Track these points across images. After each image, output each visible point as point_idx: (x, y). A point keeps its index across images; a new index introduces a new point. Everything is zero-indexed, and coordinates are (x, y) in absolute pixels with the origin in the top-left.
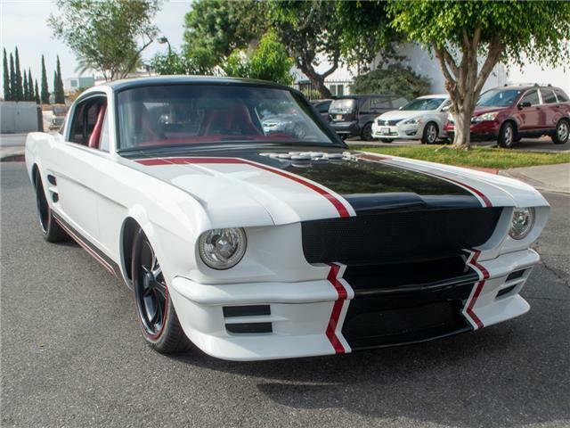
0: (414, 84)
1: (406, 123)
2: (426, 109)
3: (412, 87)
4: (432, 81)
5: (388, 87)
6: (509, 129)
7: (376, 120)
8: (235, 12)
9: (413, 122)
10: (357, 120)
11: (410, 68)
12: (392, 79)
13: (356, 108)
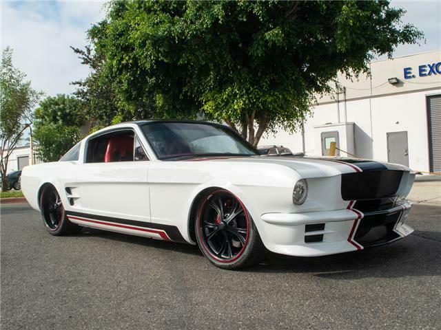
8: (71, 108)
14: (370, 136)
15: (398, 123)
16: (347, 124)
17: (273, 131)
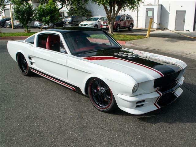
0: (87, 12)
1: (89, 25)
2: (93, 21)
3: (86, 13)
4: (92, 12)
5: (79, 13)
6: (118, 27)
7: (80, 24)
9: (91, 25)
10: (73, 24)
11: (85, 7)
12: (80, 11)
13: (72, 20)
14: (168, 11)
15: (182, 6)
16: (159, 5)
17: (124, 10)
